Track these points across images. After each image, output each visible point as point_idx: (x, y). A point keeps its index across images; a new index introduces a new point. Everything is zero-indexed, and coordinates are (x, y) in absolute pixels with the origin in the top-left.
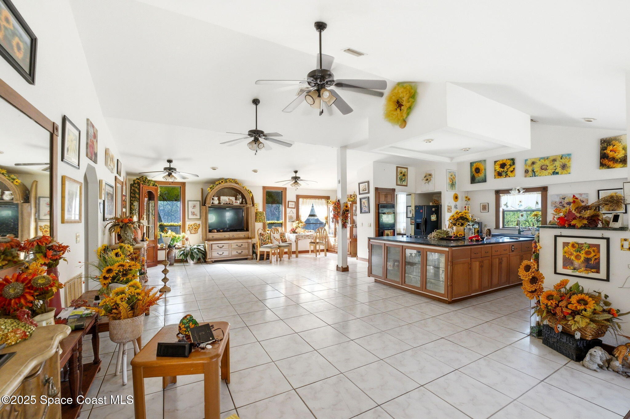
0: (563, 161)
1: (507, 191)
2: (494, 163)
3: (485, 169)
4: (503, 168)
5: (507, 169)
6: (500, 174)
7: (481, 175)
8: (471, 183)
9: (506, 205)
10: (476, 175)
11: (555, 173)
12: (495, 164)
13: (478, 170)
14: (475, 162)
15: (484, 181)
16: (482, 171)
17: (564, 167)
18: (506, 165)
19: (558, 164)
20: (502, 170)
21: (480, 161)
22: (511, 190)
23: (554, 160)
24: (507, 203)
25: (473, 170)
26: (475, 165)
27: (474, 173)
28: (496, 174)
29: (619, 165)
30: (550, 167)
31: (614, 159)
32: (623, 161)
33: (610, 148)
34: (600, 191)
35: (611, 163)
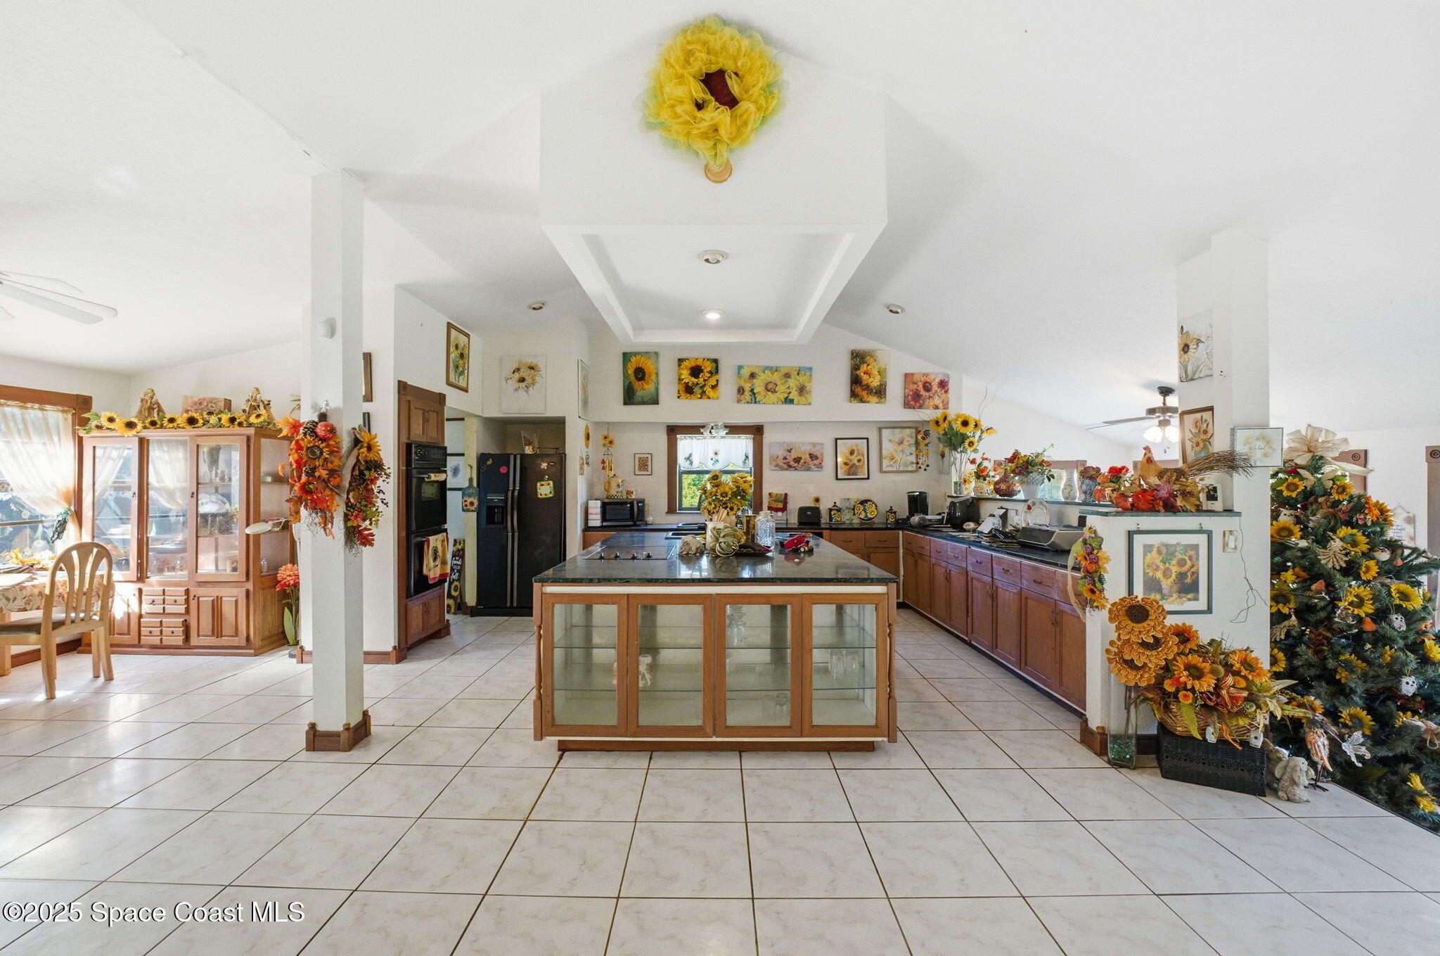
0: (801, 379)
1: (694, 429)
2: (676, 363)
3: (657, 374)
4: (697, 377)
5: (705, 380)
6: (689, 390)
7: (649, 387)
8: (625, 403)
9: (689, 458)
10: (637, 385)
11: (789, 401)
12: (679, 365)
13: (640, 374)
14: (635, 354)
15: (655, 401)
16: (650, 376)
17: (802, 390)
18: (702, 371)
19: (792, 383)
20: (695, 380)
21: (647, 353)
22: (703, 427)
23: (787, 376)
24: (690, 455)
25: (631, 371)
26: (633, 359)
27: (632, 378)
28: (682, 388)
29: (874, 399)
30: (781, 388)
31: (867, 388)
32: (880, 392)
33: (864, 368)
34: (838, 441)
35: (864, 393)
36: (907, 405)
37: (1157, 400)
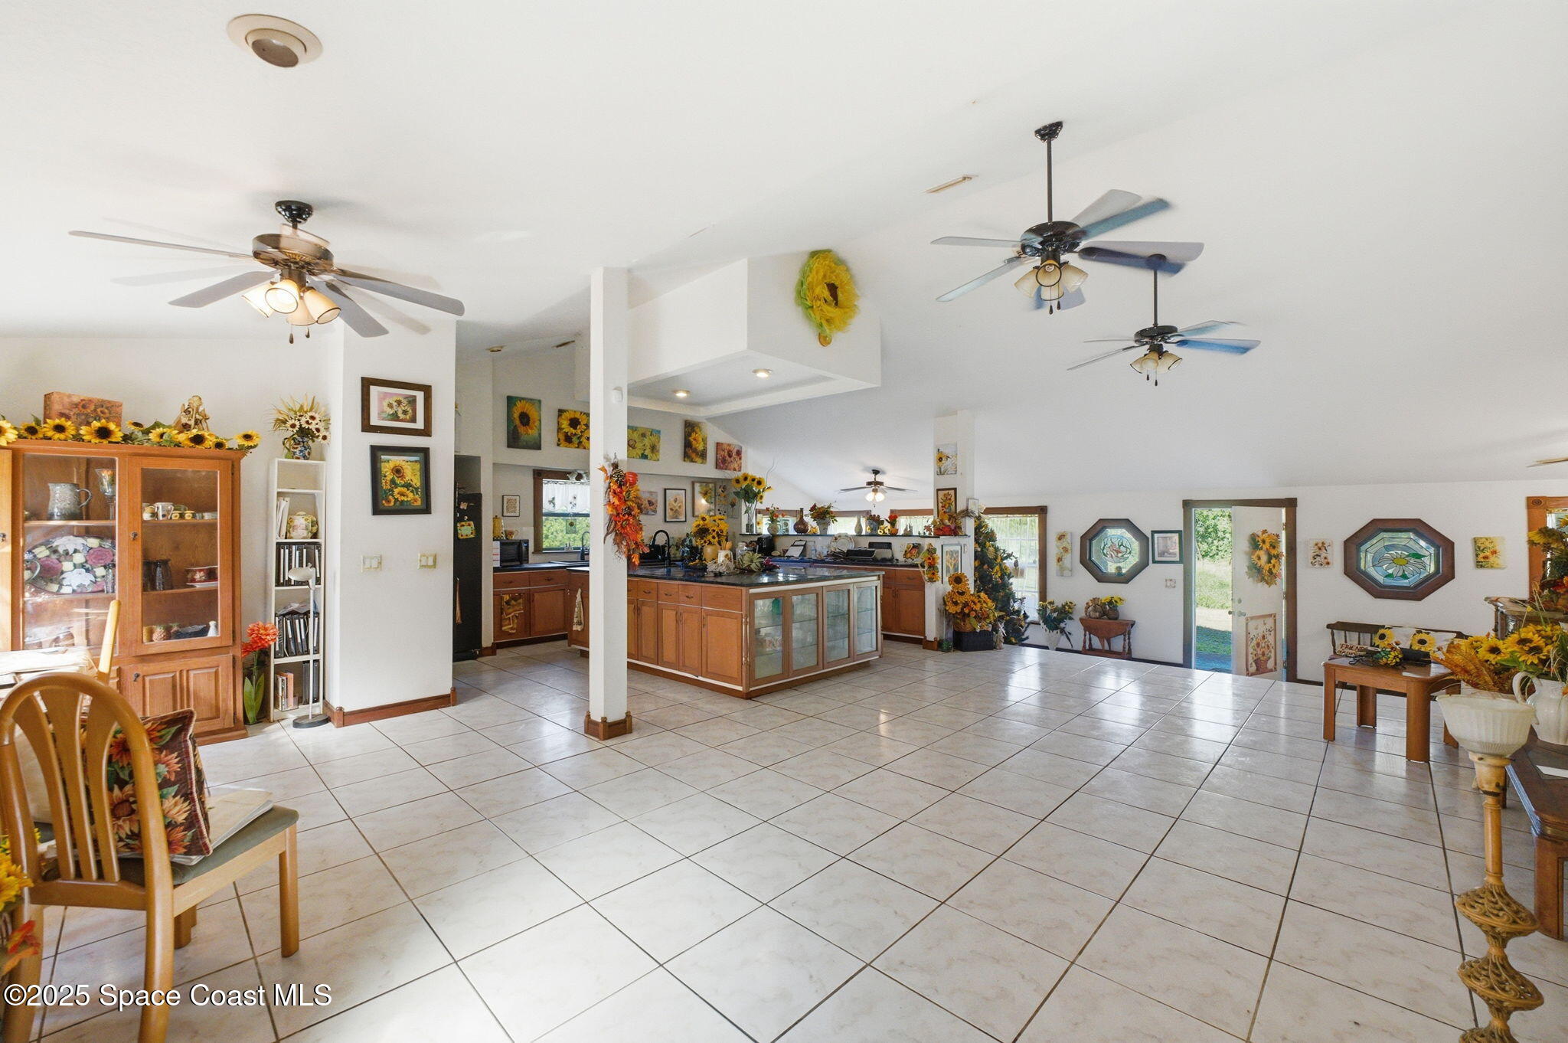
0: (653, 439)
1: (562, 475)
2: (557, 413)
3: (540, 421)
4: (575, 428)
5: (582, 432)
6: (568, 439)
7: (532, 433)
8: (509, 446)
9: (552, 501)
10: (522, 429)
11: (644, 457)
12: (560, 416)
13: (525, 419)
14: (521, 399)
15: (537, 446)
16: (534, 422)
17: (654, 448)
18: (579, 423)
19: (646, 441)
20: (574, 431)
21: (531, 400)
22: (570, 473)
23: (643, 435)
24: (553, 499)
25: (516, 415)
26: (519, 404)
27: (518, 422)
28: (562, 437)
29: (699, 460)
30: (639, 445)
31: (695, 451)
32: (703, 455)
33: (693, 435)
34: (667, 491)
35: (694, 455)
36: (717, 466)
37: (871, 477)
